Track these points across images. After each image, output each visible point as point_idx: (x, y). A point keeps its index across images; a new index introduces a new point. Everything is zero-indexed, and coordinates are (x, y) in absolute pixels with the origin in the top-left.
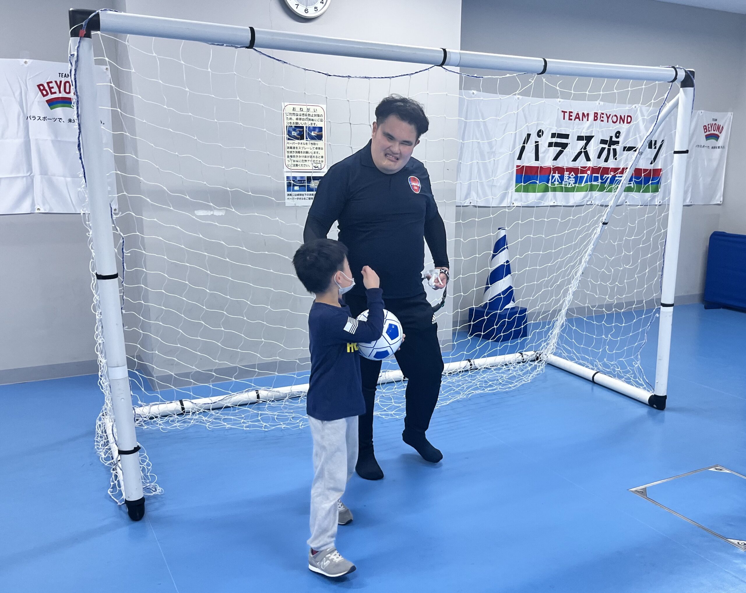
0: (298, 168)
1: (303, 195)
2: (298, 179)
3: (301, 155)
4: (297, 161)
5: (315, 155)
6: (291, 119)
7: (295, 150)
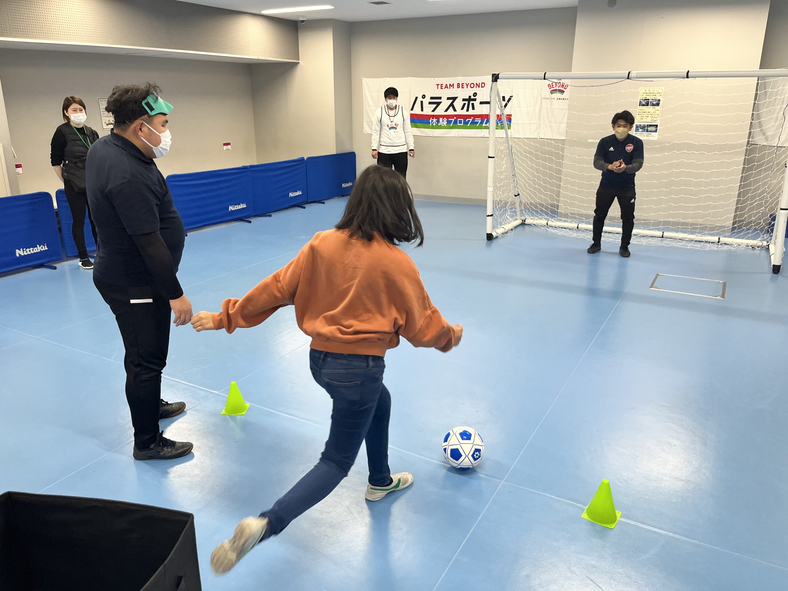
0: (643, 120)
1: (643, 134)
2: (642, 126)
3: (645, 113)
4: (643, 117)
5: (654, 114)
6: (643, 95)
7: (643, 111)
